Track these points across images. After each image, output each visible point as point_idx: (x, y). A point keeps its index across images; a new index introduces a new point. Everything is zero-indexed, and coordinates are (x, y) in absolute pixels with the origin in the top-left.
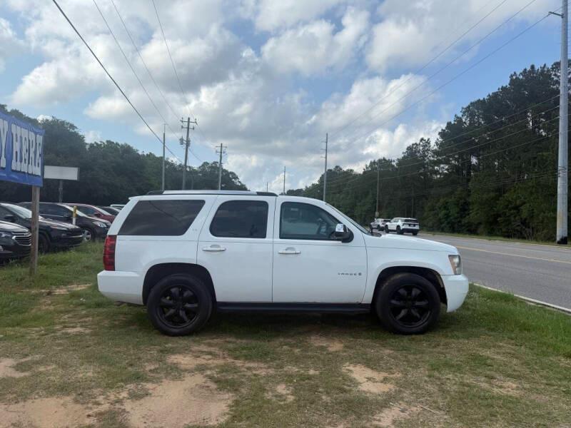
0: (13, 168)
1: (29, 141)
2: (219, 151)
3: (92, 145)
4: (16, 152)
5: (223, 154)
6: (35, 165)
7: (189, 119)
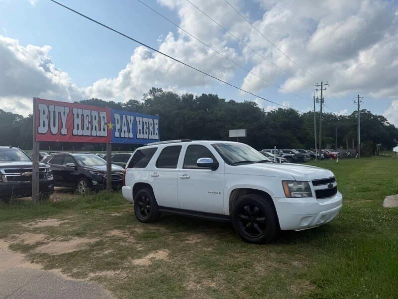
0: (138, 137)
1: (149, 123)
2: (357, 101)
3: (269, 113)
4: (140, 130)
5: (360, 103)
6: (154, 134)
7: (322, 83)
